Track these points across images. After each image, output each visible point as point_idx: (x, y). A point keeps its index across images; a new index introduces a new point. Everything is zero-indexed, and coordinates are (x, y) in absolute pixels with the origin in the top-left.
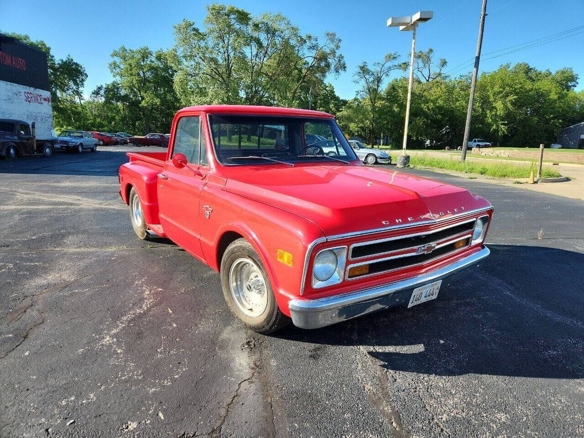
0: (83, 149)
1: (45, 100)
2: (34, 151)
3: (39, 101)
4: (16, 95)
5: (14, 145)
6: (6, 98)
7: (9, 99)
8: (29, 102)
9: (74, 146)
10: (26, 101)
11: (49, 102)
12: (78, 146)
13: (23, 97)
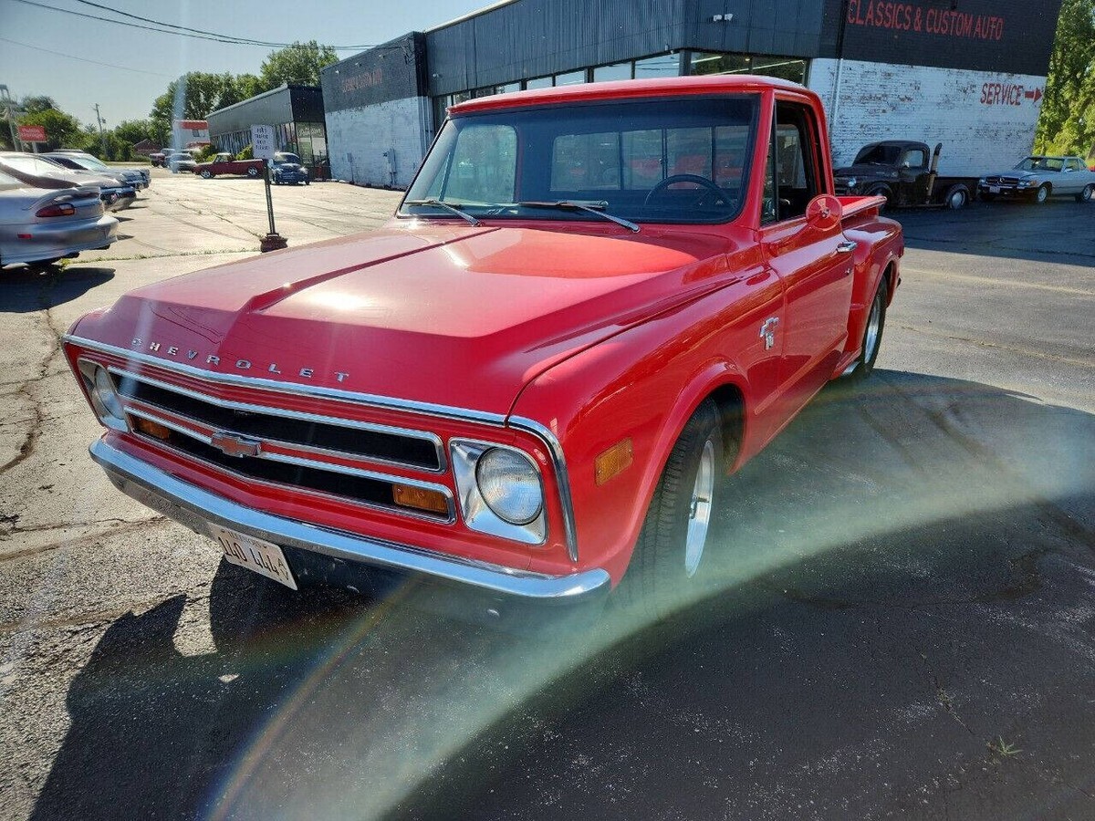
0: (1049, 194)
1: (1029, 95)
2: (926, 197)
3: (1013, 99)
4: (965, 92)
5: (887, 187)
6: (940, 100)
7: (947, 102)
8: (989, 102)
9: (1027, 190)
10: (982, 102)
11: (1036, 99)
12: (1038, 190)
13: (979, 94)
